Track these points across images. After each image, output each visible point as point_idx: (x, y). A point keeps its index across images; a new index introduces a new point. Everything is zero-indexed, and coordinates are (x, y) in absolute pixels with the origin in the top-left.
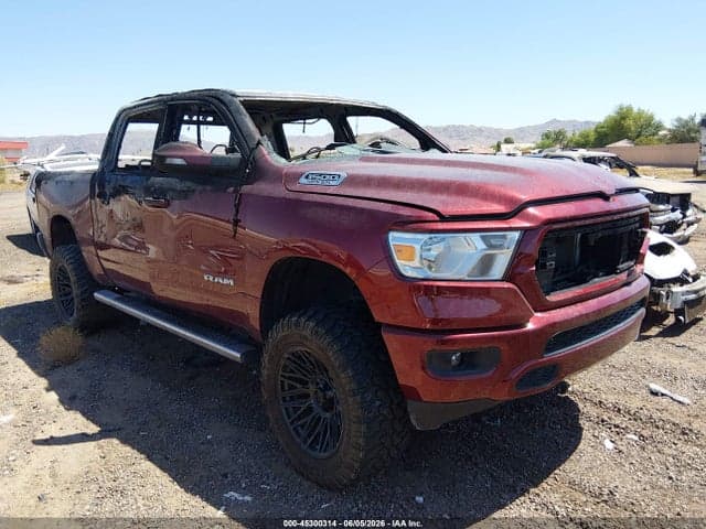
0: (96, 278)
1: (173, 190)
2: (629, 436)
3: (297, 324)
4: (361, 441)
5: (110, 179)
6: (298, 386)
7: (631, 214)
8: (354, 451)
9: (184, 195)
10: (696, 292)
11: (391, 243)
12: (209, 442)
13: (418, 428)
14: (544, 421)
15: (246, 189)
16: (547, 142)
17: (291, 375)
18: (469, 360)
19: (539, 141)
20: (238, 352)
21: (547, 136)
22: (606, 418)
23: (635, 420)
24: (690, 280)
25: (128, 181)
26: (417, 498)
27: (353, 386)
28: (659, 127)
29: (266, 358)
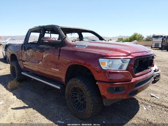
0: (22, 69)
1: (45, 48)
2: (149, 106)
3: (75, 80)
4: (92, 108)
5: (26, 45)
6: (74, 95)
7: (151, 56)
8: (90, 111)
9: (48, 49)
10: (158, 74)
11: (100, 61)
12: (52, 108)
13: (105, 105)
14: (129, 103)
15: (62, 48)
16: (119, 40)
17: (73, 92)
18: (117, 89)
19: (117, 40)
20: (59, 87)
21: (119, 39)
22: (143, 102)
23: (149, 103)
24: (157, 71)
25: (32, 46)
26: (103, 122)
27: (90, 95)
28: (143, 38)
29: (67, 88)
